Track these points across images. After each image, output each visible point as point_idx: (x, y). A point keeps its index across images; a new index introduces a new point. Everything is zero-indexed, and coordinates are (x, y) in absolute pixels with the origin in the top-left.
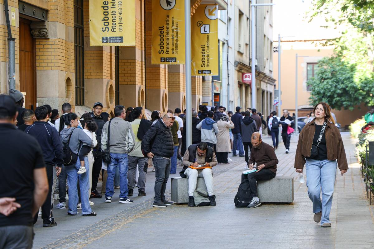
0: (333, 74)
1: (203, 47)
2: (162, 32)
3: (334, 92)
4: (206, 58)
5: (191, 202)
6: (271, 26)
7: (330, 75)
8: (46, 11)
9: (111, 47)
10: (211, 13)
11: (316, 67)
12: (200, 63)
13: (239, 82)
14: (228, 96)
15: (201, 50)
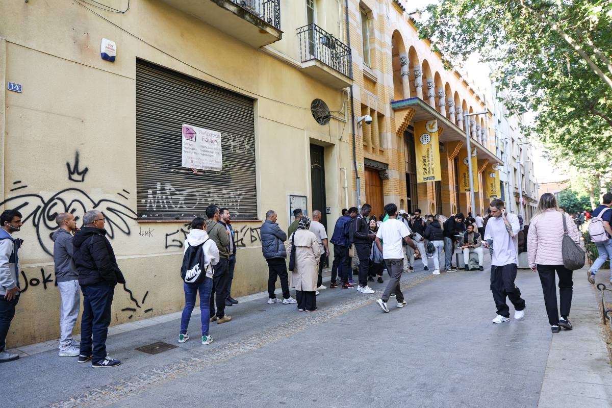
0: (568, 197)
1: (492, 184)
2: (465, 176)
3: (569, 206)
4: (494, 189)
5: (466, 268)
6: (533, 176)
7: (566, 198)
8: (387, 165)
9: (432, 182)
10: (495, 167)
11: (559, 194)
12: (491, 192)
13: (516, 202)
14: (510, 209)
15: (491, 185)
